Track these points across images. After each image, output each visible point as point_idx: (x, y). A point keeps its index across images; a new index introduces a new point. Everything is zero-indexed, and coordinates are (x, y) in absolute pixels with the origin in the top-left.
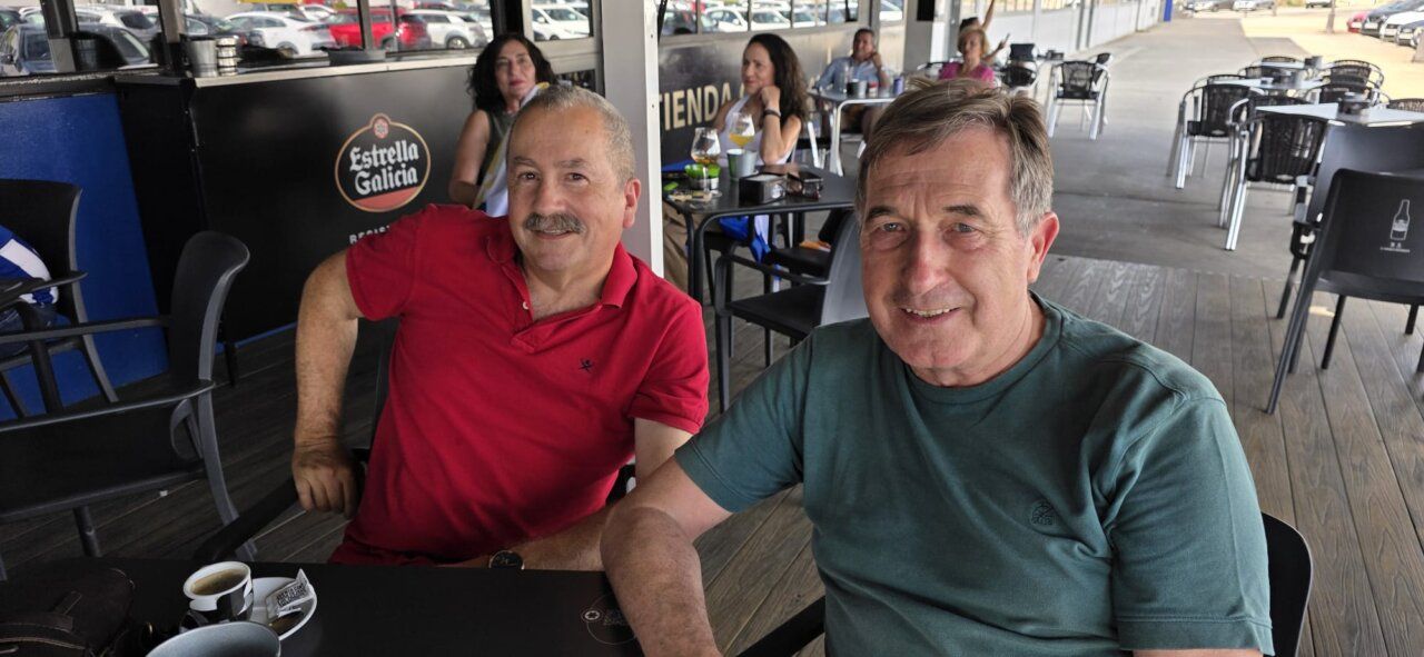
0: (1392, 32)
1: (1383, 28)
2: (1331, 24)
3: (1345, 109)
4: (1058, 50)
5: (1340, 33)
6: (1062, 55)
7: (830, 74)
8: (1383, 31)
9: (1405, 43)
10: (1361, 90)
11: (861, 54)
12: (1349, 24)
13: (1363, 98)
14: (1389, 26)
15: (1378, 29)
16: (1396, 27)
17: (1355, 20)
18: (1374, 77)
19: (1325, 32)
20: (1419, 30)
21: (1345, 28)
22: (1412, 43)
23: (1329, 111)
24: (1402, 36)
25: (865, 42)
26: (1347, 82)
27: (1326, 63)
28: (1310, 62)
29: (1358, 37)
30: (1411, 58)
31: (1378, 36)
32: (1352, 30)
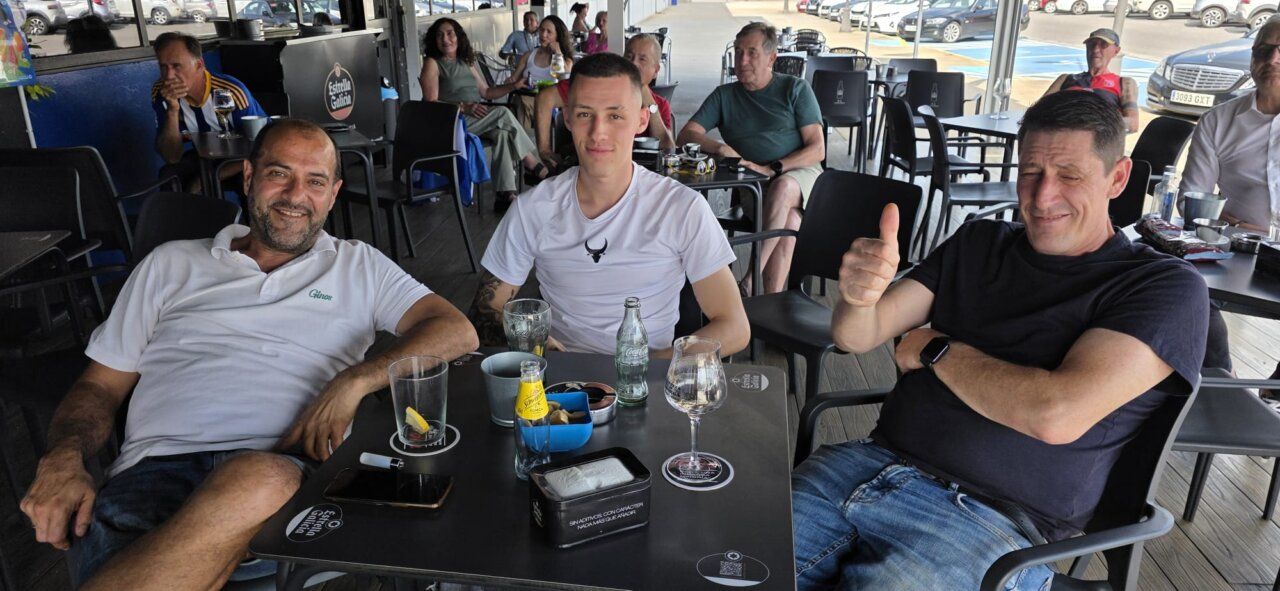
0: (825, 12)
1: (820, 8)
2: (786, 6)
3: (810, 53)
4: (636, 26)
5: (793, 12)
6: (640, 29)
7: (512, 42)
8: (820, 11)
9: (834, 19)
10: (816, 44)
11: (530, 28)
12: (798, 6)
13: (818, 47)
14: (823, 8)
15: (817, 10)
16: (828, 8)
17: (802, 4)
18: (820, 39)
19: (783, 12)
20: (841, 10)
21: (796, 9)
22: (839, 19)
23: (803, 54)
24: (832, 14)
25: (532, 20)
26: (807, 40)
27: (794, 31)
28: (785, 31)
29: (804, 15)
30: (839, 29)
31: (817, 15)
32: (800, 10)
